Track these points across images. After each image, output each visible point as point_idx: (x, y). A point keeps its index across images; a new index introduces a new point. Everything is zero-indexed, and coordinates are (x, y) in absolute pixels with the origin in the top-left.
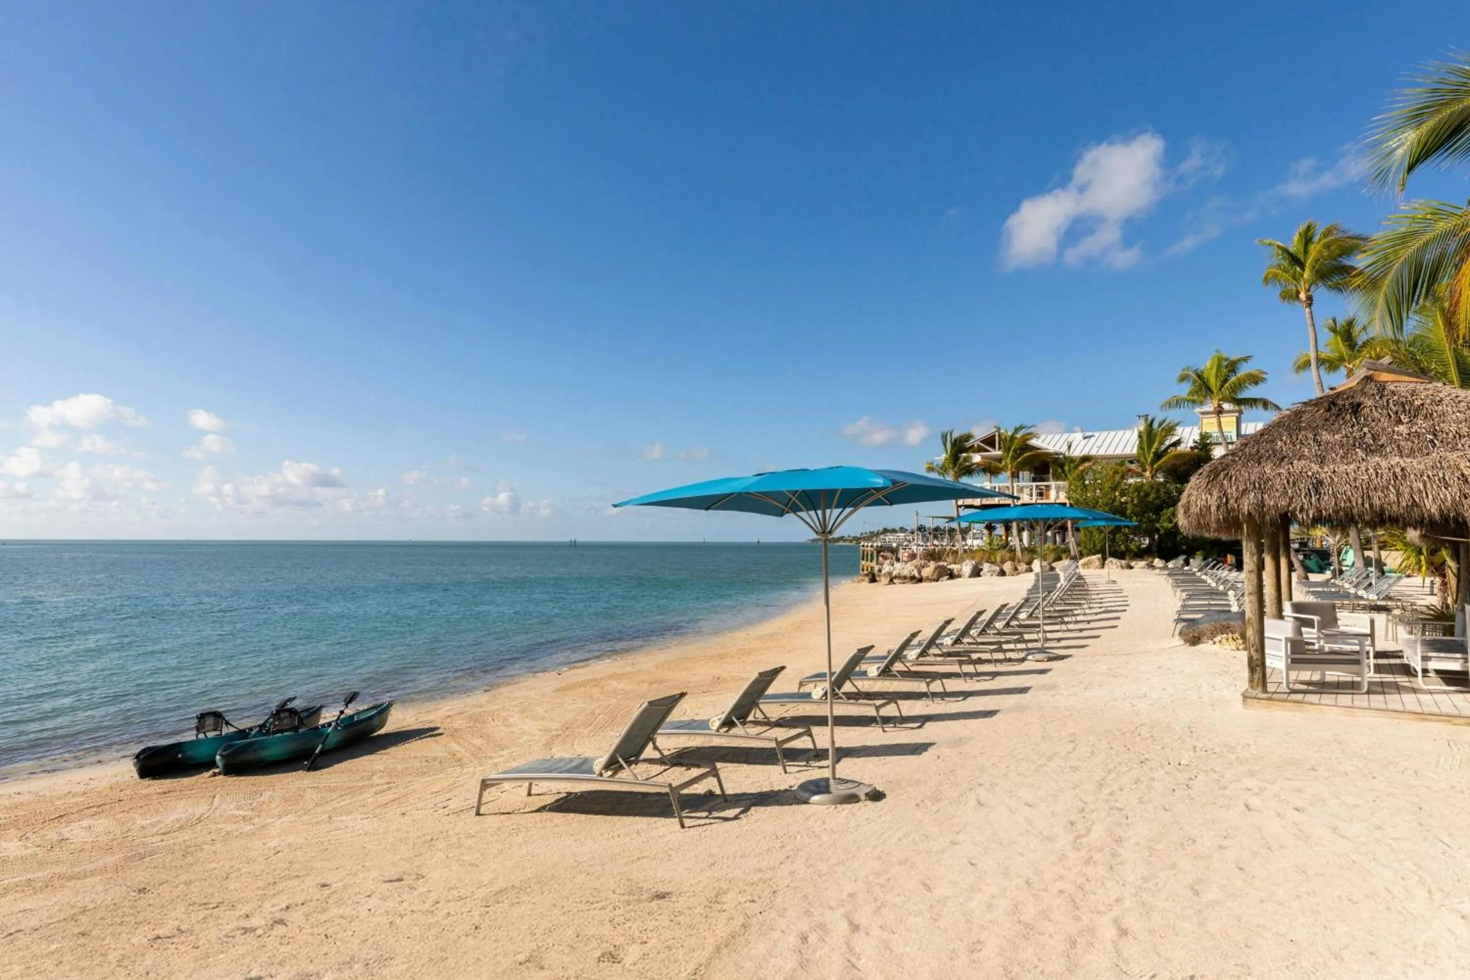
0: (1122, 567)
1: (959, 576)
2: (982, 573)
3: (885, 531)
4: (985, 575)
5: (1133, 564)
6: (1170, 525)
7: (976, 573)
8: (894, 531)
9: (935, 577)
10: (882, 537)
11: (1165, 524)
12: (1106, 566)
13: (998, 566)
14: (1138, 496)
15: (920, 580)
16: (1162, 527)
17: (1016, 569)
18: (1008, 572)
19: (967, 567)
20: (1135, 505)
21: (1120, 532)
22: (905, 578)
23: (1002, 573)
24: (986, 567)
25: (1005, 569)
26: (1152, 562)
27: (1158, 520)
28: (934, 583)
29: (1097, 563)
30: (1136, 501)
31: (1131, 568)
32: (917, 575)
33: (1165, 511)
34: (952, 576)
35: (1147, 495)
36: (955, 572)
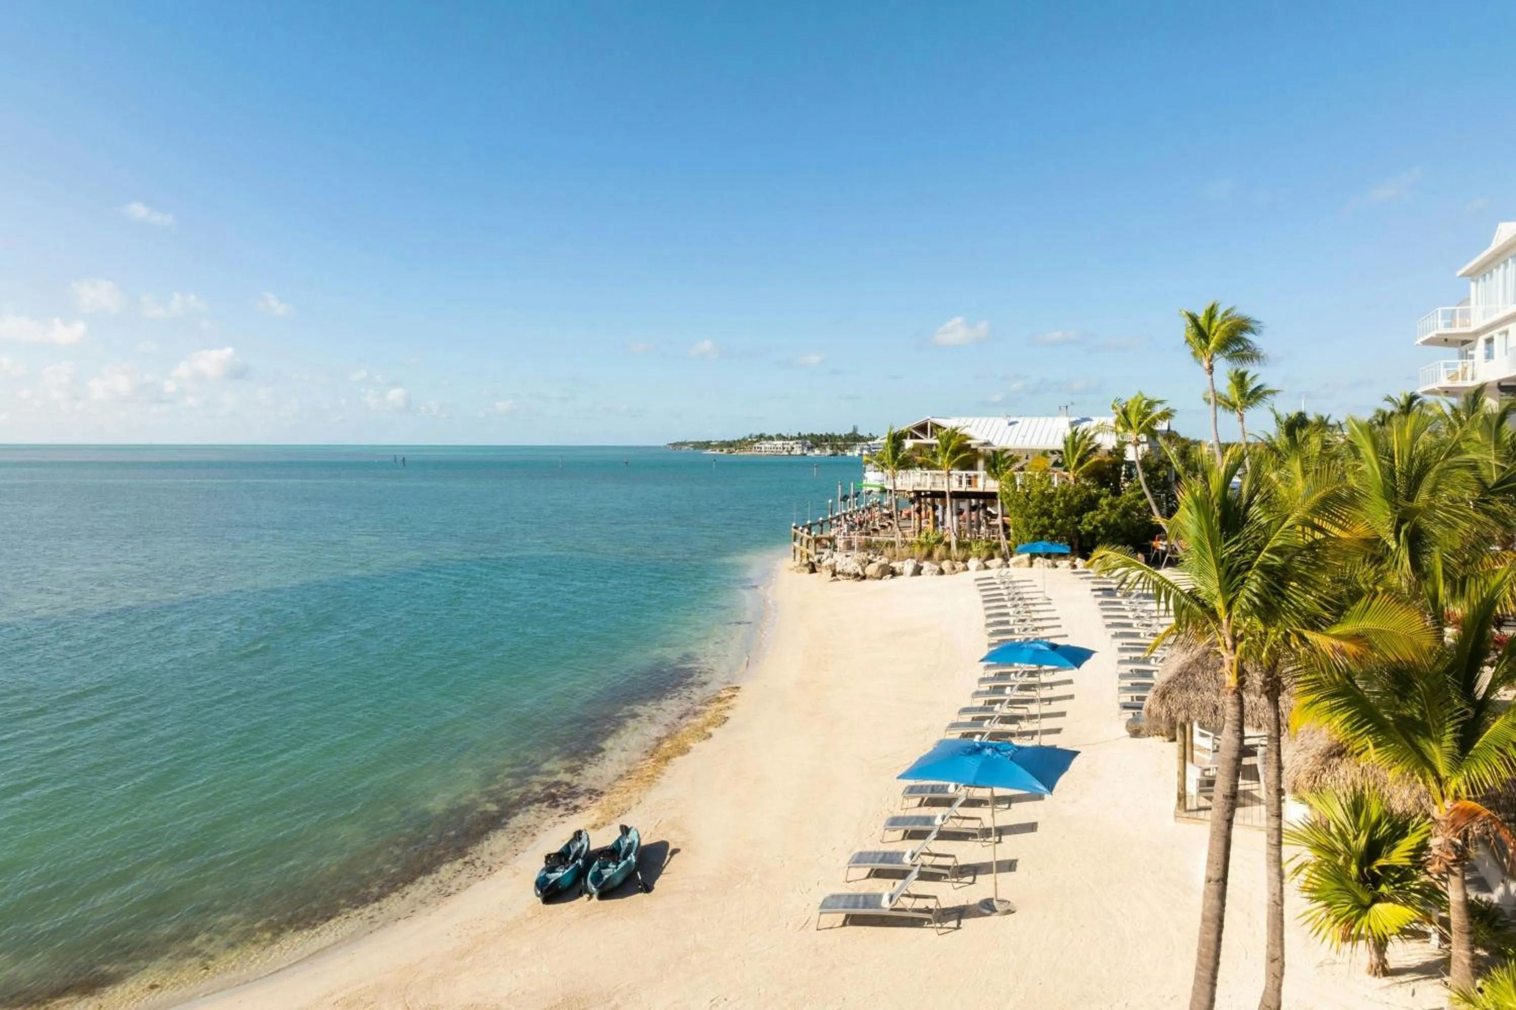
0: (1048, 566)
1: (901, 574)
2: (922, 572)
3: (761, 437)
4: (926, 574)
5: (1058, 563)
6: (1091, 528)
7: (918, 571)
8: (771, 438)
9: (879, 575)
10: (757, 445)
11: (1086, 527)
12: (1034, 565)
13: (937, 564)
14: (1064, 501)
15: (864, 578)
16: (1084, 529)
17: (954, 568)
18: (946, 571)
19: (908, 566)
20: (1061, 509)
21: (1047, 533)
22: (849, 574)
23: (942, 572)
24: (926, 565)
25: (944, 568)
26: (1074, 561)
27: (1079, 522)
28: (878, 581)
29: (1027, 563)
30: (1061, 505)
31: (1056, 567)
32: (861, 573)
33: (1085, 515)
34: (894, 573)
35: (1071, 498)
36: (898, 570)
